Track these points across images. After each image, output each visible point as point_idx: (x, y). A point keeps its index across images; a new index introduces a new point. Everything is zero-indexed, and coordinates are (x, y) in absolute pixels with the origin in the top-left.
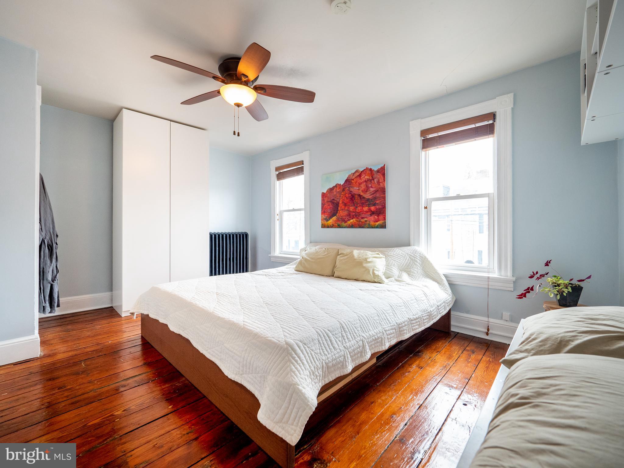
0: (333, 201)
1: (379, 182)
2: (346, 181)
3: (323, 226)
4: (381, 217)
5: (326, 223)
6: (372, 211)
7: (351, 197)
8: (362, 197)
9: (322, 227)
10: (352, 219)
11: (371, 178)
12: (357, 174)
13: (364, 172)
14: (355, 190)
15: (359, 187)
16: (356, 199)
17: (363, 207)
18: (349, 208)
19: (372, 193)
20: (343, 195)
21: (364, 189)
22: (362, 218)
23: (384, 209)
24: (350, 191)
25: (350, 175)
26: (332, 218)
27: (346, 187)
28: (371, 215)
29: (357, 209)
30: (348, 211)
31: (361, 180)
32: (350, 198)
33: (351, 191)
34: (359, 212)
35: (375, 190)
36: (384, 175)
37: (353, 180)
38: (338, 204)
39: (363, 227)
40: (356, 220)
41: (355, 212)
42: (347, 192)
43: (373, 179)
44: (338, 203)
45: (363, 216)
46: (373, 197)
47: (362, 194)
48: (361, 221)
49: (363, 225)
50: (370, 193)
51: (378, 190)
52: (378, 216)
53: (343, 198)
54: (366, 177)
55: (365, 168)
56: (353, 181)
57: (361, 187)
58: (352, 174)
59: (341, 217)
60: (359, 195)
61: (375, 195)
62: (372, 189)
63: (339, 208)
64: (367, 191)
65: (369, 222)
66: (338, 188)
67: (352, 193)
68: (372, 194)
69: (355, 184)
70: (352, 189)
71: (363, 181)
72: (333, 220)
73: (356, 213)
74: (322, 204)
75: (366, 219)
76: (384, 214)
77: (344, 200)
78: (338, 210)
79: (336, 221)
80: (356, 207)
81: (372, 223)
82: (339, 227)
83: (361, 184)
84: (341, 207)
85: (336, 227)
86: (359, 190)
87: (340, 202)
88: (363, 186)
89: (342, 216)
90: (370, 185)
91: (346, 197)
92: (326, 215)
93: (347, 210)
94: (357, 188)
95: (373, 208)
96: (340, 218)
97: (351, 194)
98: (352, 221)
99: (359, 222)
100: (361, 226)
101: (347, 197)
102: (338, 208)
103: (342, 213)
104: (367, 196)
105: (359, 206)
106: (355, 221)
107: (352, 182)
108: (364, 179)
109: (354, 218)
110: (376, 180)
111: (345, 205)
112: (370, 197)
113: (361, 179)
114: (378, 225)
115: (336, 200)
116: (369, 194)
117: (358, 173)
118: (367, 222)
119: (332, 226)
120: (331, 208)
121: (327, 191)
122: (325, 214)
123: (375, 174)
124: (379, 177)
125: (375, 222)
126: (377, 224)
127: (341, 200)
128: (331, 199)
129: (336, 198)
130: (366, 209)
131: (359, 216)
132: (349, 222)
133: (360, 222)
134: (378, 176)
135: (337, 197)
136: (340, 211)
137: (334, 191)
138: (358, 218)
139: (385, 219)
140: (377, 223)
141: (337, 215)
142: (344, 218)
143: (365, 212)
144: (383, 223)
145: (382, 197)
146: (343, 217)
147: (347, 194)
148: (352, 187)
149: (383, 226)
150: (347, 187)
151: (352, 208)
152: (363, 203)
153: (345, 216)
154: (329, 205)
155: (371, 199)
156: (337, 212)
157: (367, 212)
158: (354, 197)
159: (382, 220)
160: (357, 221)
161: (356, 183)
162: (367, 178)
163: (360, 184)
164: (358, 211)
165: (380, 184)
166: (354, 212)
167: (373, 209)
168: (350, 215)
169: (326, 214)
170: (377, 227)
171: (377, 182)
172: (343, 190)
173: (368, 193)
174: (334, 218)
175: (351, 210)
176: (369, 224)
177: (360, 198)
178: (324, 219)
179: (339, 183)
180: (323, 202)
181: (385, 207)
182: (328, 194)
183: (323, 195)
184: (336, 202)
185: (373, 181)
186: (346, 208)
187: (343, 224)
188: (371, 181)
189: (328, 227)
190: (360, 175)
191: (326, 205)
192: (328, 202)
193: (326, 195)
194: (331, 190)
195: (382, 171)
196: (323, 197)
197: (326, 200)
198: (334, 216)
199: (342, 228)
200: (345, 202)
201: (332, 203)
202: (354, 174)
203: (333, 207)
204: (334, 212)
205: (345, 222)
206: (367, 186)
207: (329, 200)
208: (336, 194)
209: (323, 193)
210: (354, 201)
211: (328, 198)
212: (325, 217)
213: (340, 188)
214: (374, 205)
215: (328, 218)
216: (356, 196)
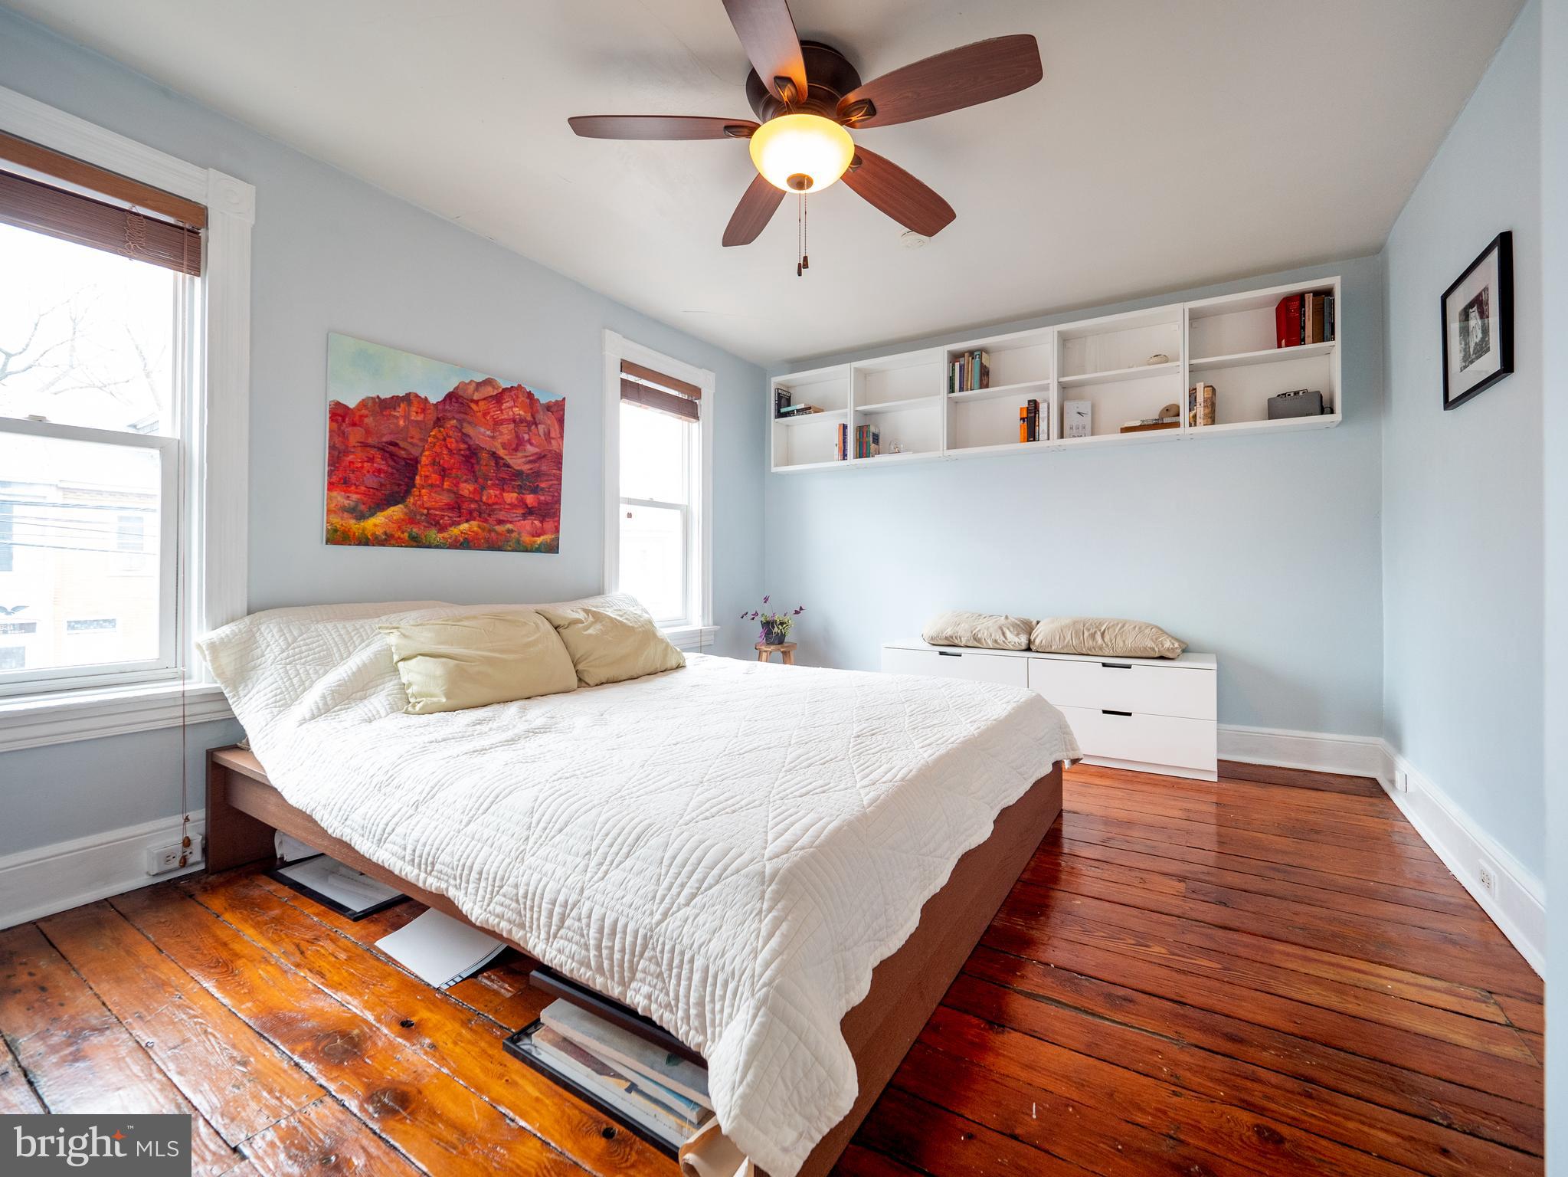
0: (391, 448)
1: (548, 434)
2: (451, 397)
3: (337, 537)
4: (549, 525)
5: (354, 526)
6: (527, 505)
7: (468, 453)
8: (501, 462)
9: (328, 541)
10: (467, 521)
11: (529, 418)
12: (490, 391)
13: (513, 393)
14: (480, 434)
15: (494, 430)
16: (483, 462)
17: (503, 490)
18: (457, 485)
19: (531, 458)
20: (435, 437)
21: (509, 443)
22: (500, 522)
23: (557, 506)
24: (463, 434)
25: (463, 385)
26: (383, 510)
27: (449, 415)
28: (524, 516)
29: (485, 493)
30: (452, 496)
31: (502, 413)
32: (462, 455)
33: (466, 435)
34: (490, 502)
35: (536, 454)
36: (561, 421)
37: (476, 402)
38: (413, 464)
39: (500, 549)
40: (479, 527)
41: (476, 501)
42: (451, 433)
43: (536, 425)
44: (416, 461)
45: (502, 515)
46: (531, 469)
47: (501, 452)
48: (494, 531)
49: (499, 543)
50: (526, 457)
51: (544, 456)
52: (542, 522)
53: (437, 449)
54: (516, 410)
55: (515, 385)
56: (473, 406)
57: (501, 434)
58: (474, 385)
59: (425, 511)
60: (494, 453)
61: (537, 465)
62: (530, 449)
63: (417, 477)
64: (516, 450)
65: (519, 534)
66: (414, 409)
67: (471, 443)
68: (530, 462)
69: (483, 420)
70: (468, 429)
71: (505, 416)
72: (388, 518)
73: (479, 506)
74: (332, 448)
75: (509, 526)
76: (556, 519)
77: (438, 455)
78: (414, 486)
79: (400, 524)
80: (483, 488)
81: (526, 539)
82: (416, 542)
83: (502, 424)
84: (427, 476)
85: (400, 543)
86: (493, 437)
87: (424, 460)
88: (507, 432)
89: (428, 509)
90: (526, 437)
91: (447, 447)
92: (354, 497)
93: (449, 491)
94: (488, 433)
95: (530, 499)
96: (422, 514)
97: (466, 443)
98: (465, 526)
99: (490, 531)
100: (494, 546)
101: (450, 451)
102: (413, 479)
103: (427, 496)
104: (517, 462)
105: (493, 484)
106: (475, 529)
107: (470, 407)
108: (511, 413)
109: (474, 519)
110: (541, 428)
111: (444, 473)
112: (526, 468)
113: (501, 410)
114: (541, 543)
115: (404, 449)
116: (522, 457)
117: (494, 387)
118: (515, 535)
119: (386, 540)
120: (379, 471)
121: (363, 404)
122: (350, 492)
123: (541, 412)
124: (549, 422)
125: (533, 536)
126: (539, 542)
127: (427, 453)
128: (384, 440)
129: (405, 440)
130: (511, 497)
131: (489, 515)
132: (455, 531)
133: (493, 534)
134: (547, 420)
135: (412, 438)
136: (423, 491)
137: (396, 414)
138: (486, 521)
139: (557, 530)
140: (539, 540)
141: (411, 500)
142: (436, 515)
143: (507, 507)
144: (553, 540)
145: (554, 475)
146: (432, 511)
147: (453, 440)
148: (469, 423)
149: (553, 548)
150: (454, 418)
151: (467, 489)
152: (504, 479)
153: (442, 510)
154: (371, 460)
155: (528, 475)
156: (407, 492)
157: (513, 506)
158: (476, 454)
159: (552, 533)
160: (483, 530)
161: (485, 415)
162: (519, 415)
163: (497, 423)
164: (487, 499)
165: (551, 443)
166: (473, 501)
167: (532, 500)
168: (459, 508)
169: (357, 493)
170: (538, 550)
171: (545, 434)
172: (439, 422)
173: (520, 454)
174: (396, 511)
175: (466, 493)
176: (518, 541)
177: (497, 464)
178: (344, 509)
179: (423, 396)
180: (337, 440)
181: (558, 501)
182: (366, 416)
183: (339, 414)
184: (403, 453)
185: (533, 427)
186: (446, 485)
187: (433, 534)
188: (529, 424)
189: (364, 541)
190: (499, 398)
191: (355, 457)
192: (365, 445)
193: (357, 419)
194: (384, 406)
195: (557, 409)
196: (336, 421)
197: (355, 436)
198: (396, 503)
199: (429, 547)
200: (441, 462)
201: (388, 455)
202: (479, 385)
203: (390, 470)
204: (396, 488)
205: (442, 529)
206: (517, 436)
207: (370, 441)
208: (406, 427)
209: (338, 404)
210: (477, 467)
211: (368, 432)
212: (346, 502)
213: (423, 410)
214: (535, 490)
215: (362, 507)
216: (484, 455)
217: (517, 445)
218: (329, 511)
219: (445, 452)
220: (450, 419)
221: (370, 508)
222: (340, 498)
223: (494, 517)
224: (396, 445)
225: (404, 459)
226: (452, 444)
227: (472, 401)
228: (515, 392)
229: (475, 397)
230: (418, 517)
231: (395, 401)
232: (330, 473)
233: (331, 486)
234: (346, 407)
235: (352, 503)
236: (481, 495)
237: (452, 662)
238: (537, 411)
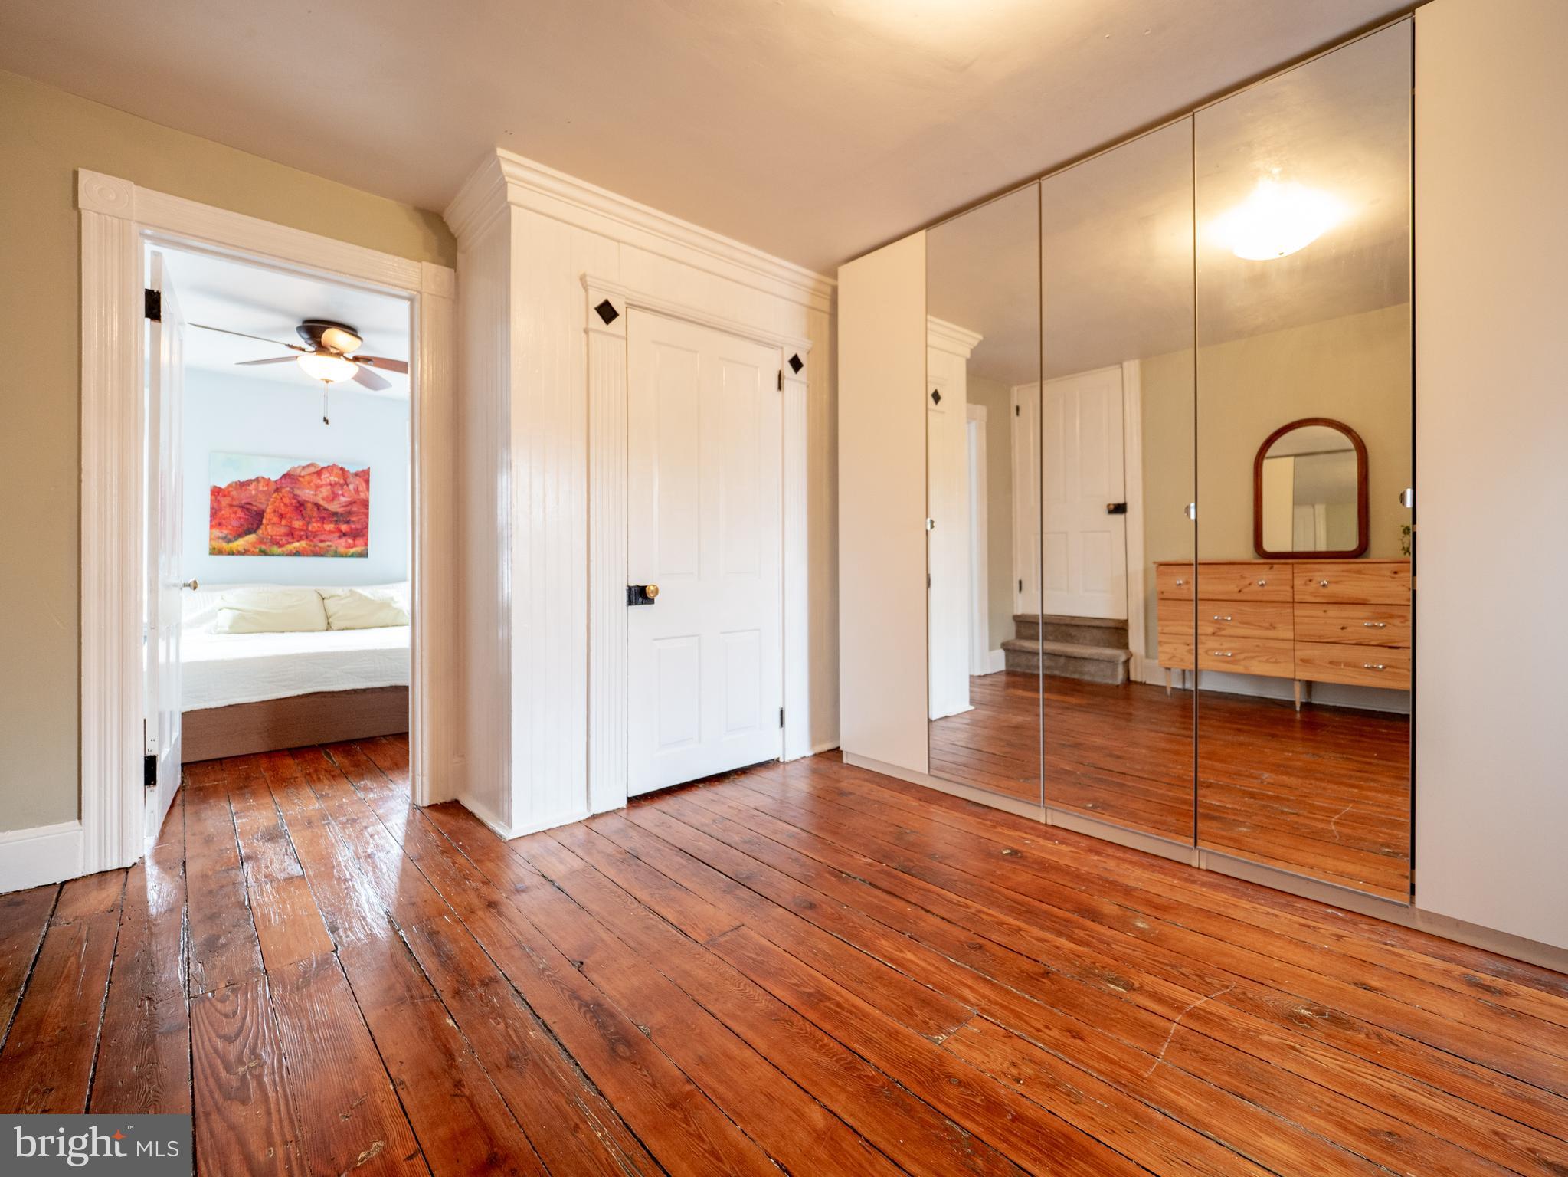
0: (248, 506)
1: (357, 491)
2: (285, 476)
3: (216, 551)
4: (359, 541)
5: (226, 546)
6: (342, 531)
7: (298, 505)
8: (322, 508)
9: (211, 554)
10: (298, 541)
11: (342, 481)
12: (313, 470)
14: (307, 494)
15: (316, 491)
16: (309, 509)
17: (323, 523)
18: (290, 523)
19: (344, 504)
20: (275, 498)
21: (327, 497)
22: (322, 541)
23: (364, 531)
24: (294, 495)
25: (295, 469)
26: (243, 537)
27: (284, 486)
28: (340, 537)
29: (310, 525)
30: (288, 528)
32: (294, 506)
33: (296, 495)
34: (314, 530)
35: (348, 501)
36: (367, 482)
37: (303, 477)
38: (260, 514)
39: (322, 556)
40: (307, 544)
41: (304, 530)
42: (286, 495)
43: (347, 485)
44: (263, 512)
45: (323, 537)
46: (345, 510)
47: (321, 502)
48: (318, 546)
49: (322, 553)
50: (341, 503)
51: (355, 502)
52: (354, 540)
53: (277, 504)
54: (332, 478)
55: (331, 464)
56: (301, 479)
57: (321, 492)
58: (301, 468)
59: (269, 537)
60: (317, 503)
61: (349, 507)
62: (343, 499)
63: (264, 520)
64: (333, 500)
65: (336, 547)
66: (261, 485)
67: (300, 499)
68: (343, 506)
69: (308, 486)
70: (297, 492)
71: (324, 482)
72: (247, 542)
73: (307, 533)
74: (212, 508)
75: (329, 543)
76: (365, 538)
77: (279, 507)
78: (262, 524)
79: (254, 545)
80: (309, 523)
81: (342, 550)
82: (264, 553)
83: (322, 487)
84: (270, 519)
85: (254, 554)
86: (316, 495)
87: (268, 510)
88: (325, 491)
89: (271, 536)
90: (340, 492)
91: (283, 502)
92: (225, 532)
93: (286, 526)
94: (312, 492)
95: (344, 527)
96: (267, 539)
97: (296, 499)
98: (297, 544)
99: (314, 546)
100: (316, 554)
101: (285, 505)
102: (262, 521)
103: (270, 528)
104: (334, 507)
105: (316, 520)
106: (304, 545)
107: (298, 480)
108: (328, 480)
109: (303, 540)
110: (351, 487)
111: (281, 516)
112: (340, 510)
113: (321, 480)
114: (354, 552)
115: (255, 506)
116: (337, 504)
117: (315, 467)
118: (332, 548)
119: (245, 552)
120: (240, 518)
121: (230, 485)
122: (223, 529)
123: (351, 478)
124: (357, 482)
125: (348, 548)
127: (270, 507)
128: (243, 502)
129: (256, 501)
130: (330, 527)
131: (314, 537)
132: (290, 547)
133: (317, 548)
135: (260, 499)
136: (268, 527)
137: (250, 488)
138: (311, 541)
139: (366, 544)
140: (352, 551)
141: (260, 532)
142: (277, 539)
143: (327, 532)
144: (363, 550)
145: (363, 513)
146: (274, 537)
147: (288, 498)
148: (298, 488)
149: (364, 555)
150: (287, 487)
151: (297, 524)
152: (324, 517)
153: (281, 536)
154: (235, 513)
155: (342, 514)
156: (258, 527)
157: (331, 532)
158: (303, 505)
159: (362, 546)
160: (310, 546)
161: (309, 483)
162: (335, 480)
163: (318, 487)
164: (312, 529)
165: (358, 494)
166: (301, 530)
167: (346, 528)
168: (292, 535)
169: (227, 530)
170: (352, 556)
171: (354, 489)
172: (277, 490)
173: (335, 502)
174: (251, 538)
175: (297, 526)
176: (336, 552)
177: (318, 509)
178: (219, 538)
179: (266, 477)
180: (215, 505)
181: (366, 527)
182: (232, 491)
183: (216, 492)
184: (255, 508)
185: (345, 486)
186: (283, 522)
187: (275, 549)
188: (342, 486)
189: (231, 553)
190: (319, 473)
191: (226, 512)
192: (231, 506)
193: (226, 493)
194: (243, 485)
195: (365, 476)
196: (215, 495)
197: (225, 502)
198: (250, 533)
199: (273, 555)
200: (280, 511)
201: (244, 510)
202: (304, 468)
203: (247, 517)
204: (250, 526)
205: (281, 546)
206: (333, 492)
207: (235, 503)
208: (256, 495)
209: (215, 487)
210: (304, 512)
211: (233, 499)
212: (221, 535)
213: (267, 485)
214: (348, 522)
215: (230, 537)
216: (309, 505)
217: (334, 497)
218: (211, 539)
219: (282, 505)
220: (284, 488)
221: (235, 537)
222: (217, 533)
223: (317, 539)
224: (250, 504)
225: (255, 511)
226: (286, 500)
227: (300, 476)
228: (330, 469)
229: (302, 474)
230: (265, 540)
231: (249, 482)
232: (211, 521)
233: (212, 527)
234: (220, 488)
235: (224, 535)
236: (307, 527)
237: (237, 612)
238: (348, 477)
